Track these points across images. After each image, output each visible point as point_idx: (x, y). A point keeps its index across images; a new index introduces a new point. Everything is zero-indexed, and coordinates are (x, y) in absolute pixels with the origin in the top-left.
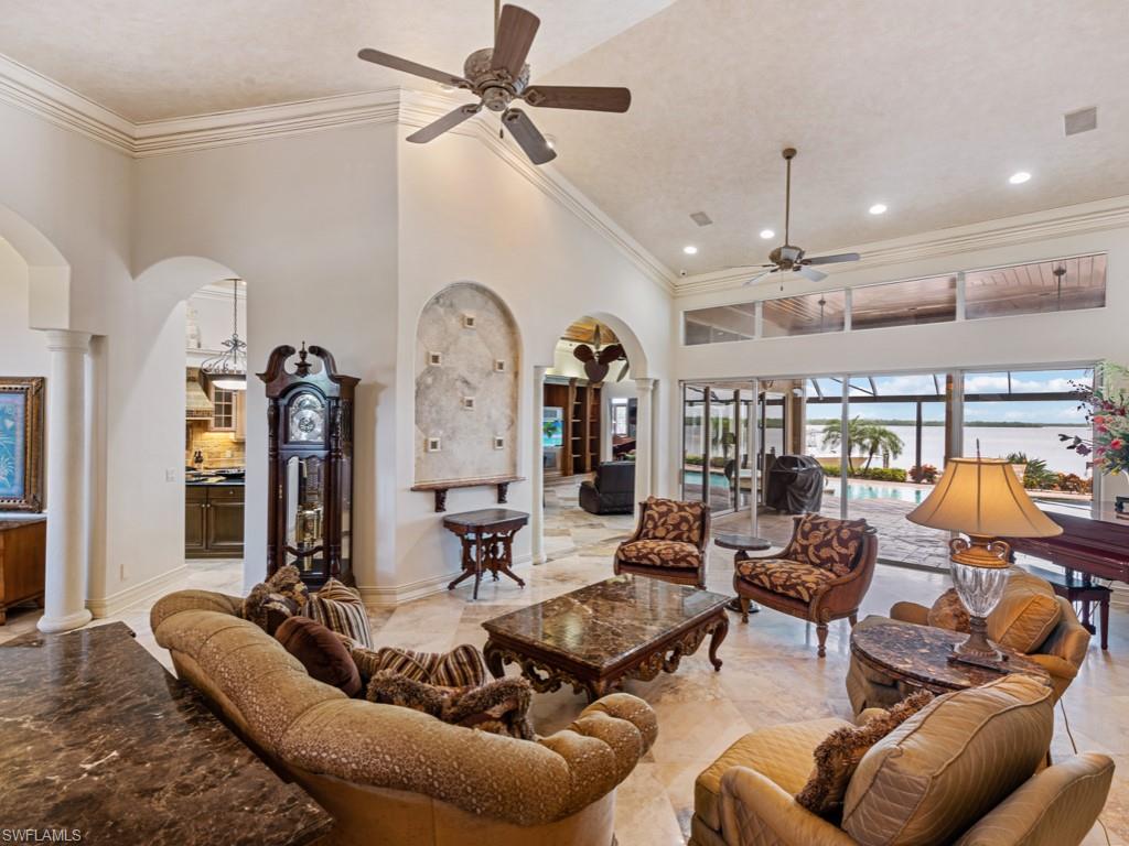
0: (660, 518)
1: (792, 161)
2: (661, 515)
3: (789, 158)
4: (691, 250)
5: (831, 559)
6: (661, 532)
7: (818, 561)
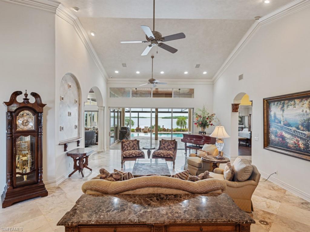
0: (128, 145)
1: (153, 59)
2: (128, 144)
3: (153, 58)
4: (117, 72)
5: (171, 148)
6: (129, 148)
7: (168, 149)
